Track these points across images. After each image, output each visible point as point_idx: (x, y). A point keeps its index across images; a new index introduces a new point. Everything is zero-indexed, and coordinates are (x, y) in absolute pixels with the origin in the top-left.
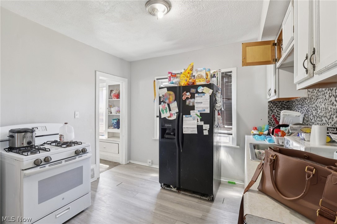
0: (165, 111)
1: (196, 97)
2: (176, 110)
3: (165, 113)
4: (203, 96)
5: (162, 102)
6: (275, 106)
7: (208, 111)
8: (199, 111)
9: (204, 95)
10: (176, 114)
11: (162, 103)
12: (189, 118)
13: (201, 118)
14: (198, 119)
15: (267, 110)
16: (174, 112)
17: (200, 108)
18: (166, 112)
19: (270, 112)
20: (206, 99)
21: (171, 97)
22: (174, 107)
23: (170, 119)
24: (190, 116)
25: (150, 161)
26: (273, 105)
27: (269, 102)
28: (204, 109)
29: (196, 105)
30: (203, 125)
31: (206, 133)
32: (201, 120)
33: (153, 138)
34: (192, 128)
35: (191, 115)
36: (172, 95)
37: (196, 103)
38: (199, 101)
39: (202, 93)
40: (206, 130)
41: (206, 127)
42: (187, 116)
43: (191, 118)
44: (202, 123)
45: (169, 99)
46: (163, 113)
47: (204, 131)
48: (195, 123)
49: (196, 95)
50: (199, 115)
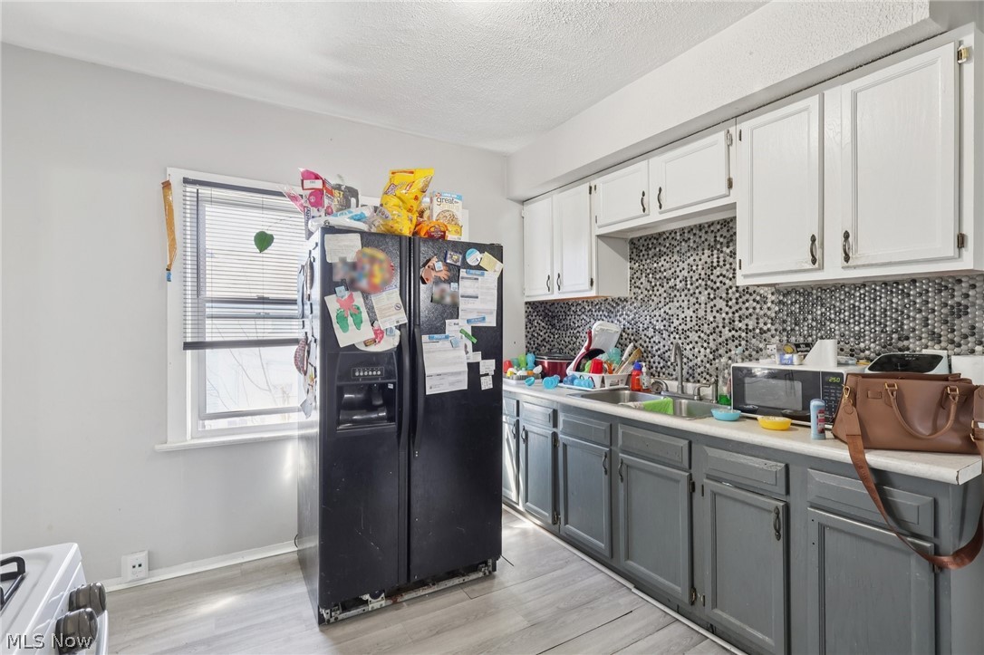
0: (350, 320)
1: (463, 278)
2: (394, 318)
3: (352, 326)
4: (480, 278)
5: (338, 284)
6: (535, 313)
7: (491, 322)
8: (468, 321)
9: (483, 275)
10: (398, 332)
11: (341, 290)
12: (441, 342)
13: (475, 341)
14: (466, 346)
15: (523, 320)
16: (388, 326)
17: (471, 311)
18: (358, 324)
19: (529, 325)
20: (488, 289)
21: (376, 268)
22: (389, 308)
23: (373, 349)
24: (443, 336)
25: (141, 557)
26: (532, 310)
27: (526, 303)
28: (483, 315)
29: (463, 304)
30: (479, 363)
31: (487, 384)
32: (475, 349)
33: (158, 447)
34: (453, 374)
35: (447, 333)
36: (381, 262)
37: (462, 297)
38: (470, 292)
39: (479, 268)
40: (487, 375)
41: (488, 366)
42: (436, 336)
43: (447, 344)
44: (477, 357)
45: (371, 275)
46: (345, 328)
47: (482, 378)
48: (459, 357)
49: (463, 272)
50: (470, 334)
